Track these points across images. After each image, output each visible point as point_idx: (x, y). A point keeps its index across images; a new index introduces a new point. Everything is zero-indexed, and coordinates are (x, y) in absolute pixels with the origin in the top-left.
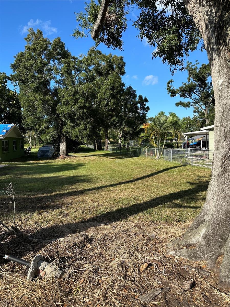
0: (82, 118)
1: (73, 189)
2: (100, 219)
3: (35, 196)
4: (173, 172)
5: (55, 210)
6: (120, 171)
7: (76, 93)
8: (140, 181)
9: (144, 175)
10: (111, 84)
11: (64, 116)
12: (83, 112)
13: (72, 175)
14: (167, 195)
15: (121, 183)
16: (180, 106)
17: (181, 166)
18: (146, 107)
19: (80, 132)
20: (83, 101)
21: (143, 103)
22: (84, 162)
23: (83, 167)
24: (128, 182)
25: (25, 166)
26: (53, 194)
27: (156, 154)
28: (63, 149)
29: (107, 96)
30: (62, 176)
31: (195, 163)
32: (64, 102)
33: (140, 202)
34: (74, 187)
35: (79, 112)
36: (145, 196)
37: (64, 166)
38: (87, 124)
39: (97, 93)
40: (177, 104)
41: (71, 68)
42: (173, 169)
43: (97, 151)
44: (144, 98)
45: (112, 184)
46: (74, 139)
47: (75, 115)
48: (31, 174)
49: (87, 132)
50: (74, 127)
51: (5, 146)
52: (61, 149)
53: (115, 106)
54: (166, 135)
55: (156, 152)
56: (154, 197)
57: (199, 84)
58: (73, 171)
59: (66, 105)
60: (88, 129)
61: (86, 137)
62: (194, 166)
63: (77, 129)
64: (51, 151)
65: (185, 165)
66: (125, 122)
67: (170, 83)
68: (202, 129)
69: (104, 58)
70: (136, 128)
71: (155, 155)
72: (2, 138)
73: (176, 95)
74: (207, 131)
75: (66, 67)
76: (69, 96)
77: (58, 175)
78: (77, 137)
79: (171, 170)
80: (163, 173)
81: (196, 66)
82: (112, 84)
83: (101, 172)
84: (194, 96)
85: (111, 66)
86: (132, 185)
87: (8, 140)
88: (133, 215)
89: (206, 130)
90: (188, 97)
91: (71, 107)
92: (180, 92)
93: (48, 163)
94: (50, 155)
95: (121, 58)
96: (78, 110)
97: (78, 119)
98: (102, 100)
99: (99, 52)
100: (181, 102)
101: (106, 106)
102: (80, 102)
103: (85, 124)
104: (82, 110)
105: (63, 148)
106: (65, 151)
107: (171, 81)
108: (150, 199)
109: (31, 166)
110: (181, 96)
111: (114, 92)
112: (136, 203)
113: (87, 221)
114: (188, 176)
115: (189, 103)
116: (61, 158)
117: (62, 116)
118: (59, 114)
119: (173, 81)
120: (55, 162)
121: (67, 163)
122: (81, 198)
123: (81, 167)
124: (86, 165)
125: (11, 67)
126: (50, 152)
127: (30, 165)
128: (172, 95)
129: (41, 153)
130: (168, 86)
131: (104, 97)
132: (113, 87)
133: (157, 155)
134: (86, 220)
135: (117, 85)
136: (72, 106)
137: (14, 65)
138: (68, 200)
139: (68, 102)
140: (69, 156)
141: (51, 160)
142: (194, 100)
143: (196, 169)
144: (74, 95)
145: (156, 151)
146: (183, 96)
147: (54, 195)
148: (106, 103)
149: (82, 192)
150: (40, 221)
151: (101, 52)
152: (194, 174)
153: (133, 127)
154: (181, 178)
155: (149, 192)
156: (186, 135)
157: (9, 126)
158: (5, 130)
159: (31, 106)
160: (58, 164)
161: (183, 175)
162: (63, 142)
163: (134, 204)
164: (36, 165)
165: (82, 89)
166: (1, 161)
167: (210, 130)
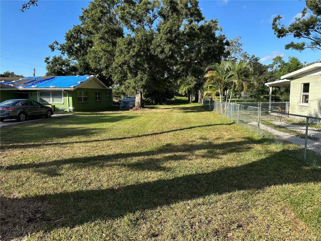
16: (291, 48)
18: (225, 51)
27: (221, 109)
28: (137, 101)
40: (288, 47)
51: (82, 97)
54: (233, 85)
64: (132, 103)
65: (234, 123)
67: (278, 21)
68: (282, 77)
72: (73, 89)
73: (285, 35)
74: (288, 80)
87: (88, 91)
90: (305, 36)
92: (293, 31)
94: (131, 106)
100: (292, 43)
105: (138, 99)
106: (140, 103)
107: (279, 18)
110: (295, 36)
115: (304, 44)
116: (134, 110)
119: (281, 18)
128: (280, 35)
130: (274, 24)
142: (313, 40)
146: (298, 35)
156: (270, 85)
157: (87, 78)
158: (80, 82)
166: (74, 110)
167: (292, 78)
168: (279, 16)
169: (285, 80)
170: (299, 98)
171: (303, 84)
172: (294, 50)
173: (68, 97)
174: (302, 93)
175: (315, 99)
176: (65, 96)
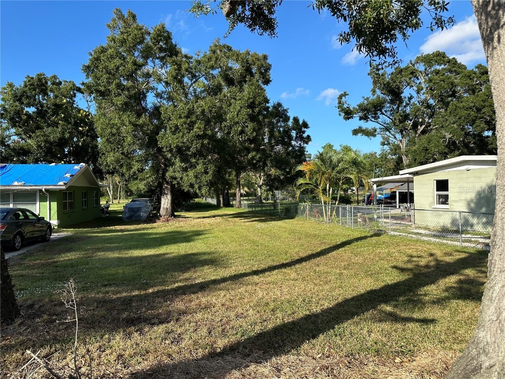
0: (199, 154)
1: (186, 279)
2: (245, 347)
3: (118, 295)
4: (361, 247)
5: (155, 328)
6: (266, 244)
7: (191, 113)
8: (304, 264)
9: (310, 253)
10: (249, 98)
11: (171, 151)
12: (202, 144)
13: (182, 252)
14: (362, 295)
15: (271, 269)
16: (360, 135)
17: (372, 236)
18: (305, 135)
19: (196, 177)
20: (202, 126)
21: (301, 129)
22: (202, 228)
23: (200, 237)
24: (284, 266)
25: (100, 235)
26: (150, 291)
27: (324, 214)
28: (165, 206)
29: (243, 118)
30: (164, 254)
31: (394, 230)
32: (171, 128)
33: (315, 309)
34: (187, 275)
35: (196, 144)
36: (321, 296)
37: (168, 235)
38: (208, 164)
39: (225, 113)
40: (355, 132)
41: (183, 72)
42: (359, 243)
43: (222, 207)
44: (301, 122)
45: (254, 269)
46: (186, 190)
47: (188, 148)
48: (111, 250)
49: (209, 177)
50: (185, 170)
51: (68, 201)
52: (162, 206)
53: (255, 134)
54: (341, 182)
55: (324, 211)
56: (340, 300)
57: (391, 100)
58: (184, 244)
59: (174, 133)
60: (210, 173)
61: (207, 185)
62: (394, 236)
63: (191, 173)
64: (146, 209)
65: (378, 233)
66: (271, 161)
67: (343, 98)
68: (401, 172)
69: (238, 57)
70: (290, 170)
71: (322, 216)
72: (64, 187)
73: (352, 117)
74: (411, 176)
75: (175, 70)
76: (180, 117)
77: (157, 253)
78: (192, 186)
79: (356, 243)
80: (343, 249)
81: (385, 71)
82: (251, 98)
83: (232, 247)
84: (382, 118)
85: (248, 70)
86: (291, 272)
87: (74, 192)
88: (309, 340)
89: (410, 174)
90: (373, 120)
91: (182, 137)
92: (360, 112)
93: (140, 229)
94: (143, 214)
95: (265, 57)
96: (193, 141)
97: (194, 155)
98: (233, 125)
99: (228, 47)
100: (360, 128)
101: (240, 135)
102: (198, 128)
103: (204, 163)
104: (201, 141)
105: (166, 203)
106: (170, 210)
107: (345, 94)
108: (333, 303)
109: (112, 235)
110: (361, 119)
111: (253, 111)
112: (308, 313)
113: (220, 353)
114: (389, 254)
115: (375, 131)
116: (163, 221)
117: (168, 151)
118: (162, 148)
119: (348, 95)
120: (151, 228)
121: (173, 230)
122: (203, 299)
123: (197, 237)
124: (206, 234)
125: (82, 70)
126: (143, 210)
127: (109, 234)
128: (346, 116)
129: (129, 212)
130: (340, 103)
131: (237, 120)
132: (253, 103)
133: (326, 216)
134: (219, 350)
135: (258, 100)
136: (184, 134)
137: (88, 67)
138: (179, 304)
139: (177, 127)
140: (175, 216)
141: (145, 225)
142: (382, 125)
143: (399, 242)
144: (187, 117)
145: (326, 210)
146: (365, 118)
147: (153, 293)
148: (240, 128)
149: (203, 287)
150: (127, 352)
151: (231, 48)
152: (399, 252)
153: (285, 169)
154: (377, 259)
155: (327, 287)
156: (375, 182)
157: (77, 167)
158: (70, 175)
159: (114, 135)
160: (158, 231)
161: (380, 253)
162: (167, 194)
163: (304, 313)
164: (120, 234)
165: (201, 107)
166: (60, 226)
167: (416, 174)
168: (345, 93)
169: (408, 176)
170: (431, 199)
171: (435, 181)
172: (364, 136)
173: (48, 202)
174: (436, 193)
175: (460, 200)
176: (43, 199)
